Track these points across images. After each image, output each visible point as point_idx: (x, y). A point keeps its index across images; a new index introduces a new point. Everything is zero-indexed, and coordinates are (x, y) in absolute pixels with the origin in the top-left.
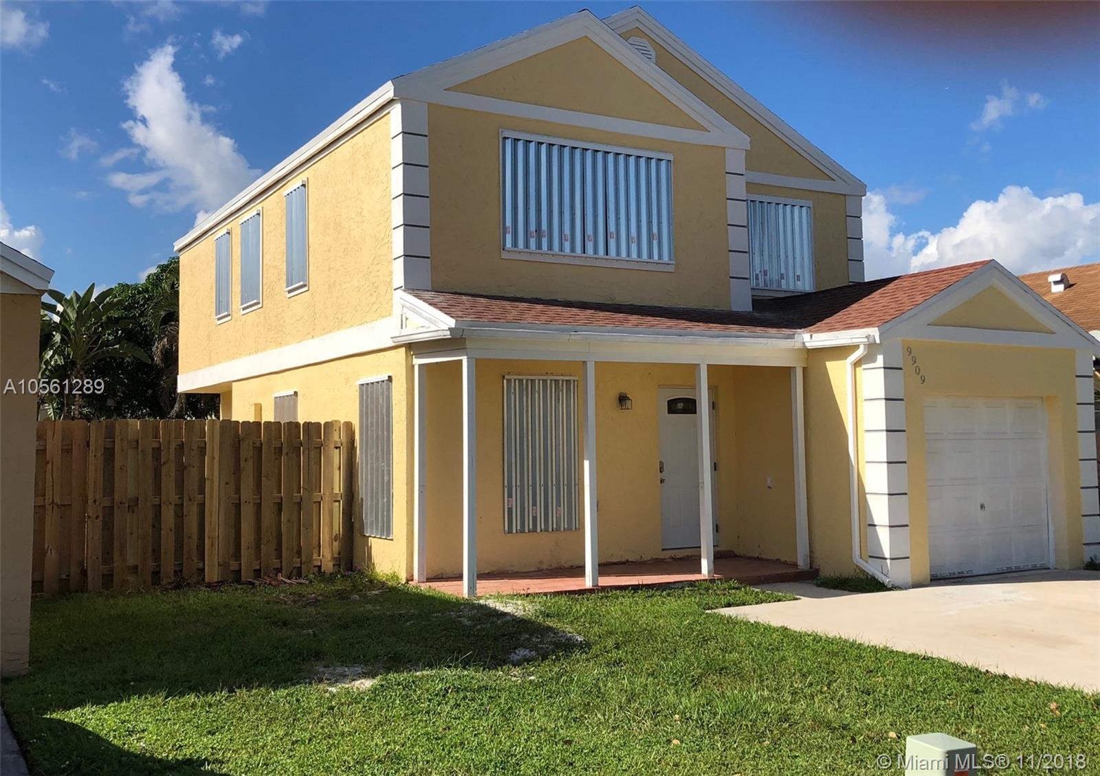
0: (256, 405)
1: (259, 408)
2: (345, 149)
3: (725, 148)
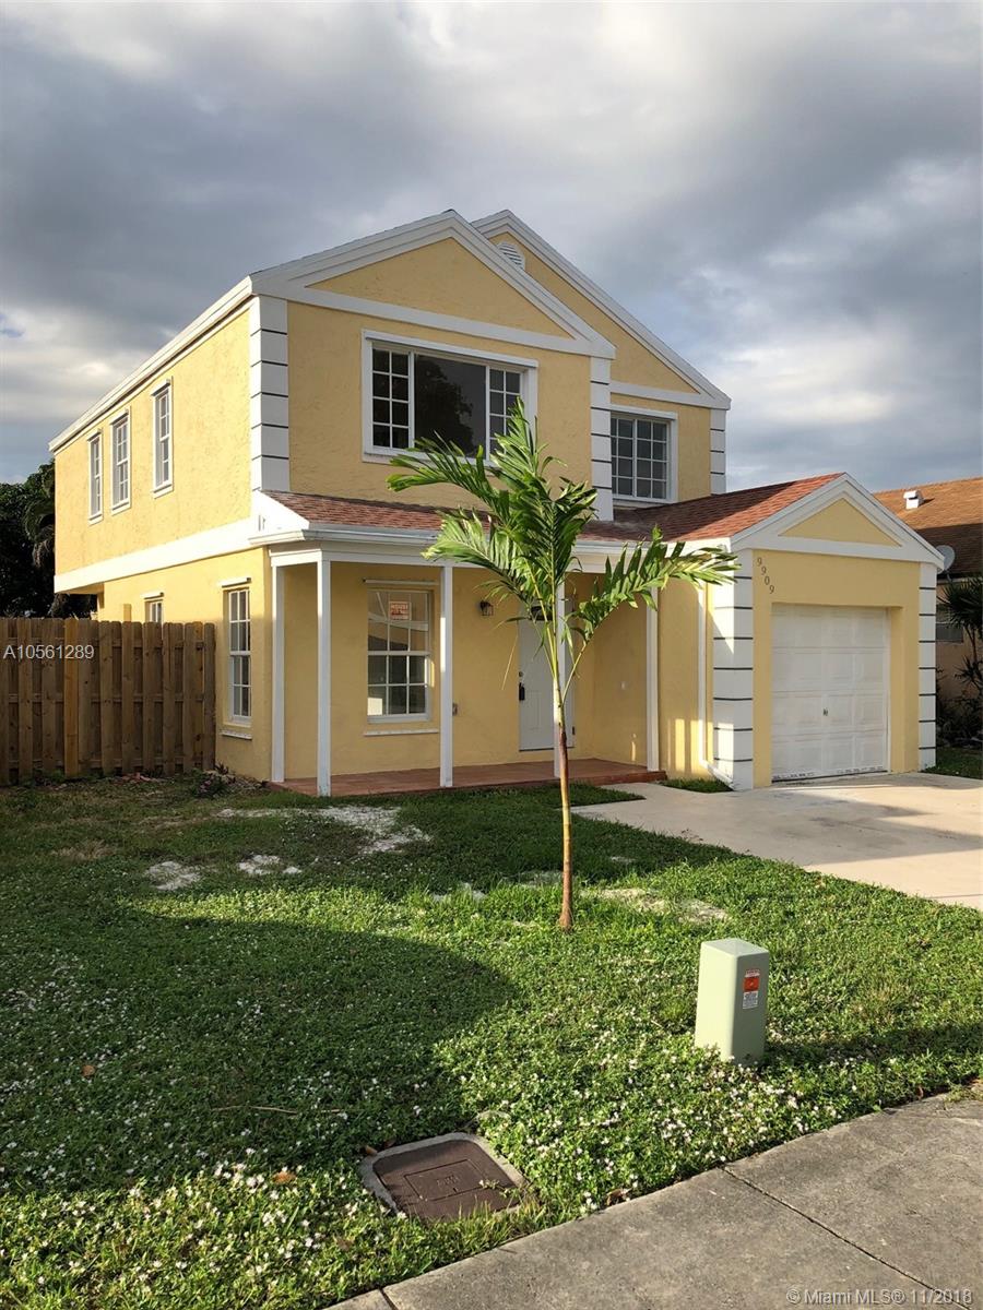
0: (125, 606)
1: (128, 608)
2: (206, 345)
3: (590, 357)
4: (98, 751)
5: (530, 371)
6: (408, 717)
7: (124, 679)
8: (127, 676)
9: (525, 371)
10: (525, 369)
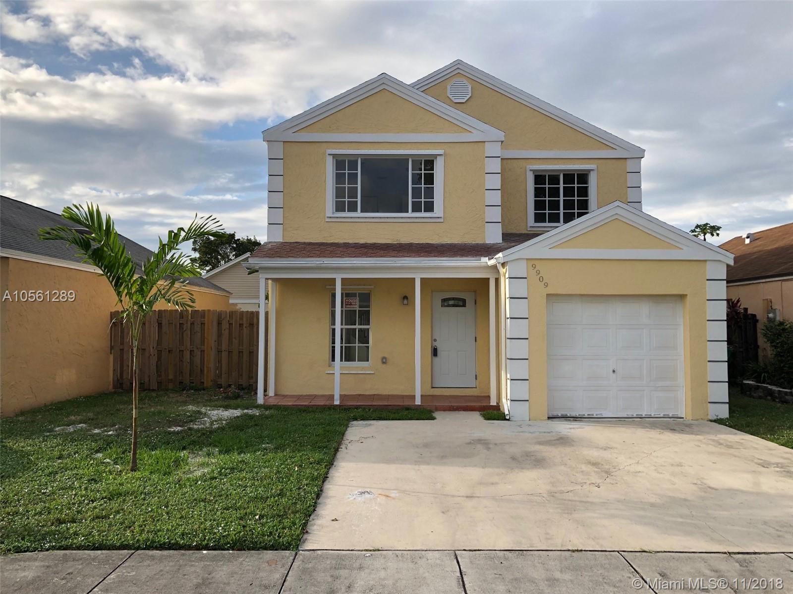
3: (485, 142)
4: (220, 376)
5: (438, 157)
6: (356, 364)
7: (234, 340)
8: (235, 338)
9: (436, 158)
10: (436, 156)
